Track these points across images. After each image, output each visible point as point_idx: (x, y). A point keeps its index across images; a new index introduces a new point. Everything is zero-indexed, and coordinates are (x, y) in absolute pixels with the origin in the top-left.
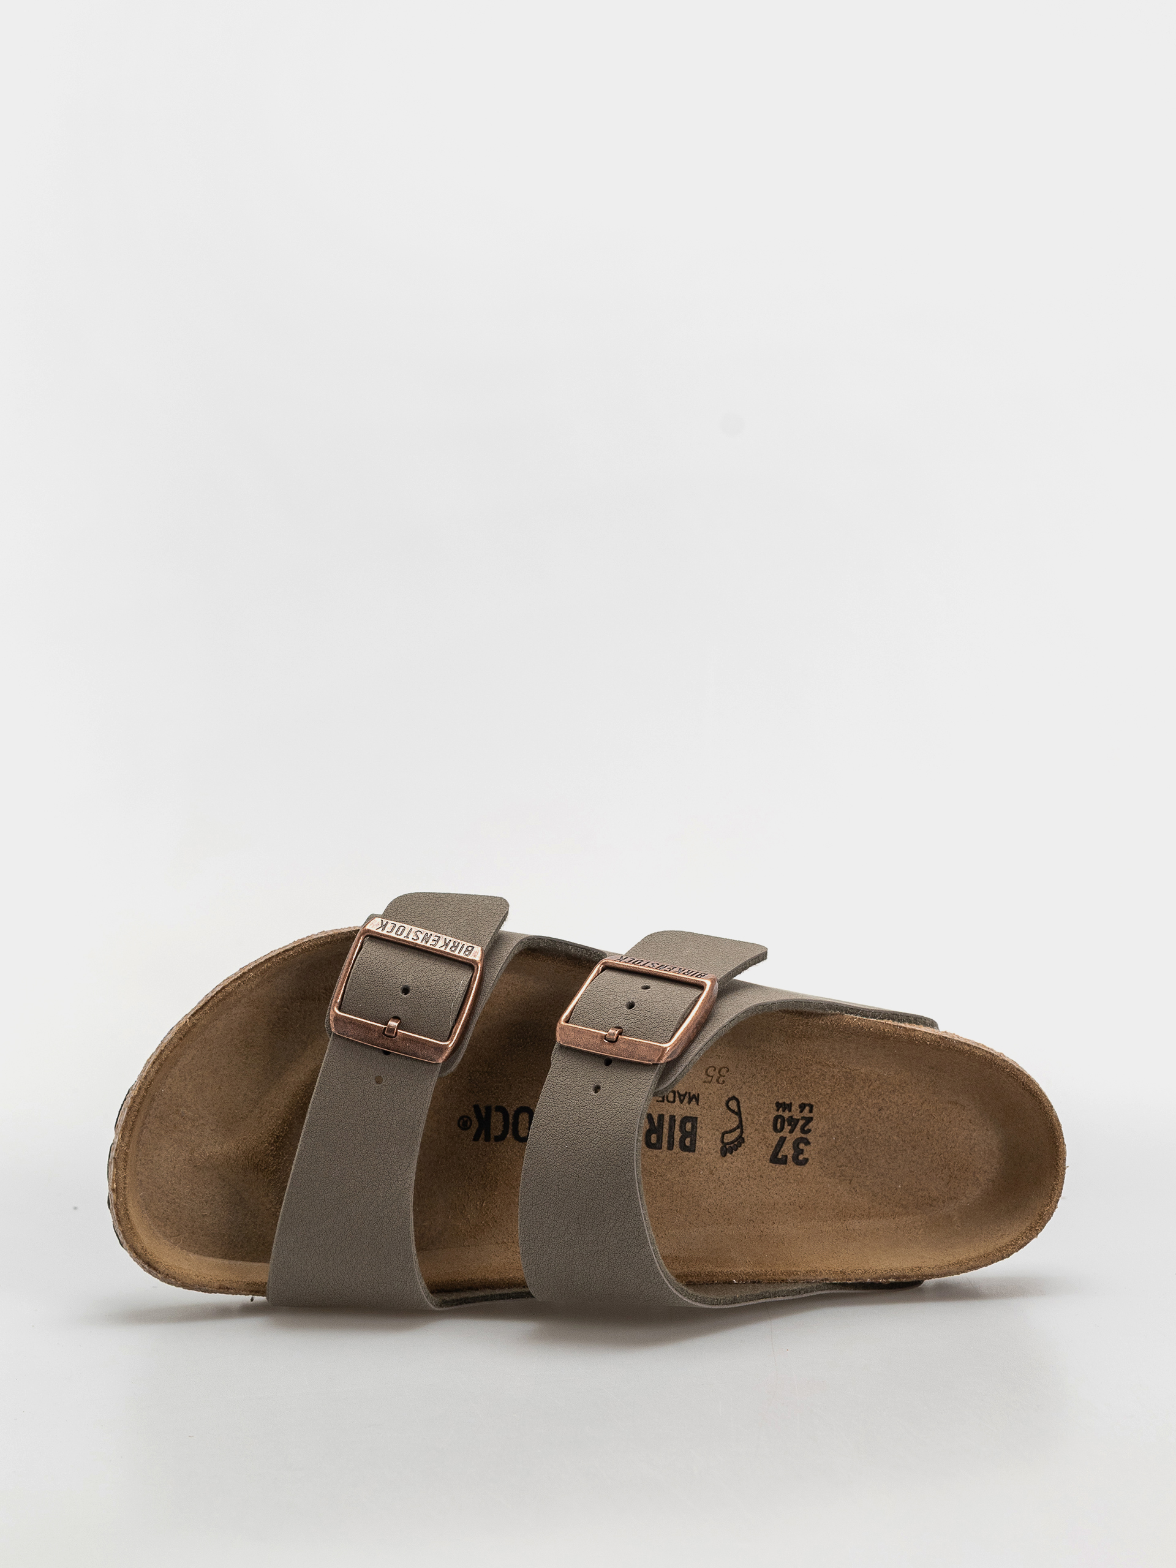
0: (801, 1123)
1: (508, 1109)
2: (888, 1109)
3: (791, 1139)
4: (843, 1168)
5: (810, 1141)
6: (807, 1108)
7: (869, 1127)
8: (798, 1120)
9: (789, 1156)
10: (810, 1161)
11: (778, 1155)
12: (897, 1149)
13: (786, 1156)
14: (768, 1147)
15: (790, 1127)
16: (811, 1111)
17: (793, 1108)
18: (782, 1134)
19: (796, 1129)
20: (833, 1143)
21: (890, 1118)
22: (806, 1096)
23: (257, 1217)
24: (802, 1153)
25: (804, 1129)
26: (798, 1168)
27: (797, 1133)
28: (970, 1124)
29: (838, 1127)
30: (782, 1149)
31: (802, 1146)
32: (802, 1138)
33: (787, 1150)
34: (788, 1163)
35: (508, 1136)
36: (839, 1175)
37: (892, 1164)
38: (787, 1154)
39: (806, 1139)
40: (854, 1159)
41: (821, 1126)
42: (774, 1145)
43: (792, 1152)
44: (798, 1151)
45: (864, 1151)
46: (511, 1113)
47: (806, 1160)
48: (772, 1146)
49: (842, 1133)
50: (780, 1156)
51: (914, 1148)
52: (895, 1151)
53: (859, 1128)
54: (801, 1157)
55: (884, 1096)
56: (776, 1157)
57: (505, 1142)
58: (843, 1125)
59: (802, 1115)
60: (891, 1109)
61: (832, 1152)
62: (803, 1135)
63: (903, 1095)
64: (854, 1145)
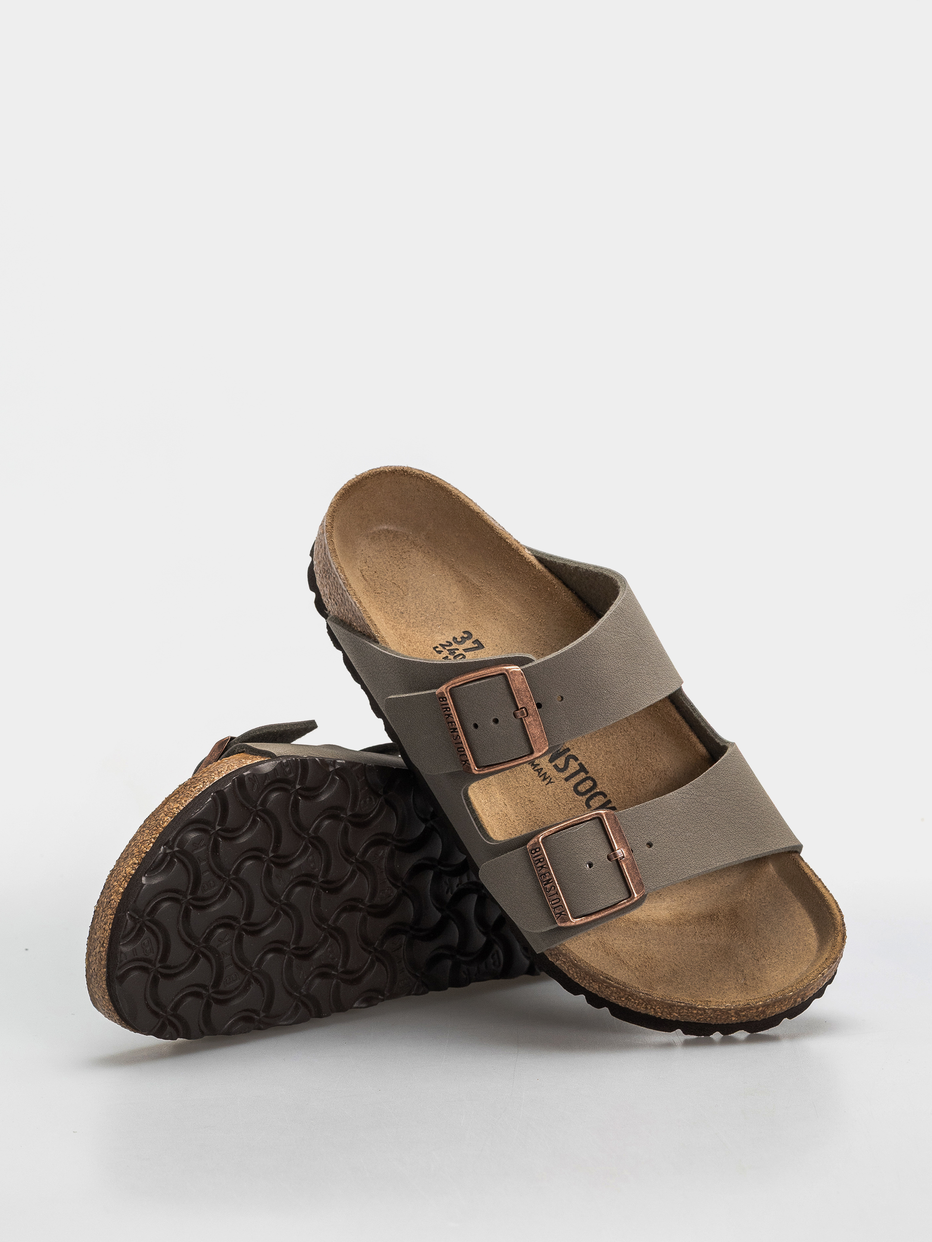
0: (448, 648)
1: (584, 801)
2: (399, 609)
3: (461, 648)
4: (451, 611)
5: (452, 638)
6: (437, 649)
7: (417, 612)
8: (448, 650)
9: (472, 641)
10: (463, 630)
11: (476, 647)
12: (415, 590)
13: (473, 642)
14: (477, 654)
15: (456, 651)
16: (437, 647)
17: (444, 656)
18: (464, 653)
19: (454, 648)
20: (442, 626)
21: (402, 605)
22: (432, 653)
23: (760, 899)
24: (463, 637)
25: (449, 645)
26: (473, 633)
27: (454, 646)
28: (368, 561)
29: (431, 629)
30: (471, 647)
31: (460, 640)
32: (455, 643)
33: (469, 644)
34: (476, 639)
35: (598, 791)
36: (456, 611)
37: (426, 587)
38: (471, 643)
39: (453, 640)
40: (441, 609)
41: (439, 638)
42: (473, 652)
43: (468, 642)
44: (464, 639)
45: (432, 607)
46: (584, 798)
47: (464, 632)
48: (475, 653)
49: (433, 625)
50: (476, 645)
51: (406, 581)
52: (417, 590)
53: (422, 618)
54: (466, 636)
55: (393, 615)
56: (478, 647)
57: (603, 790)
58: (427, 627)
59: (443, 650)
60: (397, 608)
61: (447, 623)
62: (453, 643)
63: (384, 606)
64: (433, 614)
